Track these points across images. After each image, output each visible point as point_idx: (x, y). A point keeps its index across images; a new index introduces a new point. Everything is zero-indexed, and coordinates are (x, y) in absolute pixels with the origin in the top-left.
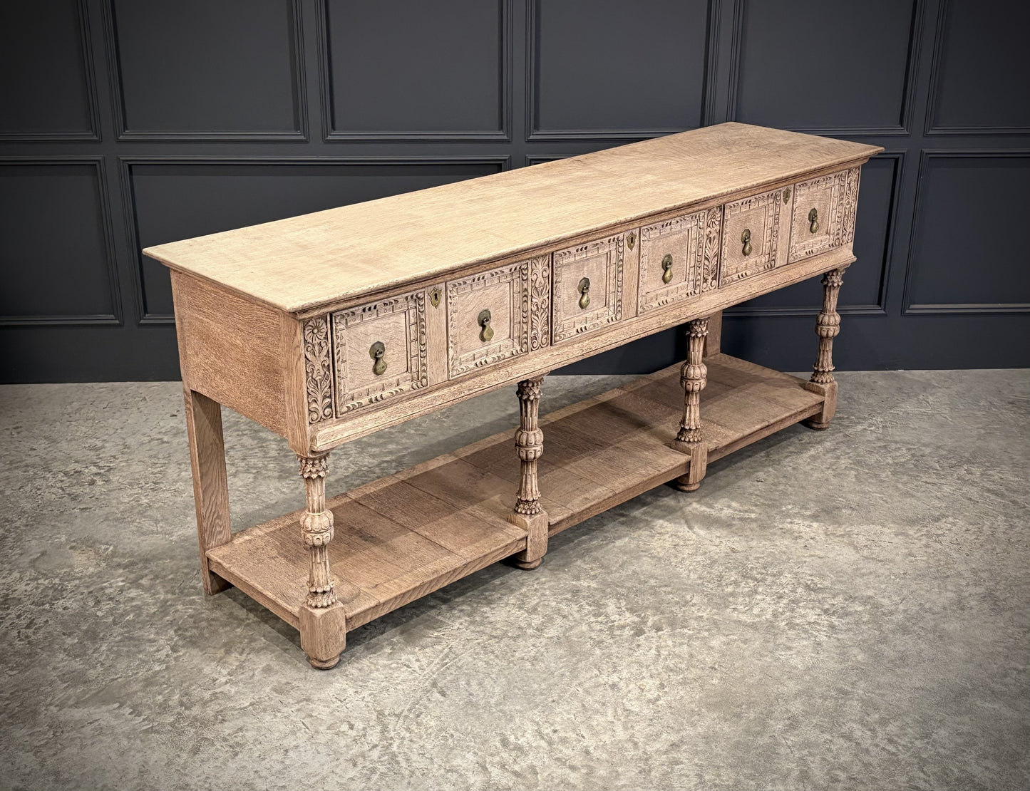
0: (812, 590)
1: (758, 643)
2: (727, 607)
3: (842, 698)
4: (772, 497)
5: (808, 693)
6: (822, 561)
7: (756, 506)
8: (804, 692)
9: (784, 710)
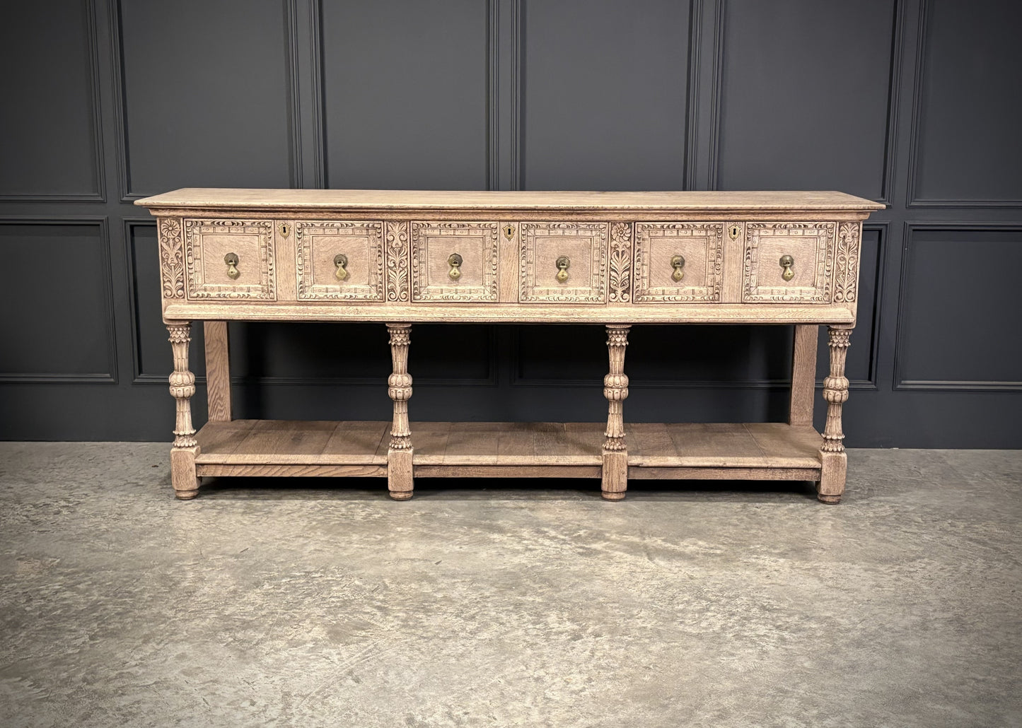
0: (767, 610)
1: (700, 649)
2: (675, 620)
3: (780, 696)
4: (741, 538)
5: (745, 691)
6: (783, 588)
7: (724, 544)
8: (740, 690)
9: (715, 703)
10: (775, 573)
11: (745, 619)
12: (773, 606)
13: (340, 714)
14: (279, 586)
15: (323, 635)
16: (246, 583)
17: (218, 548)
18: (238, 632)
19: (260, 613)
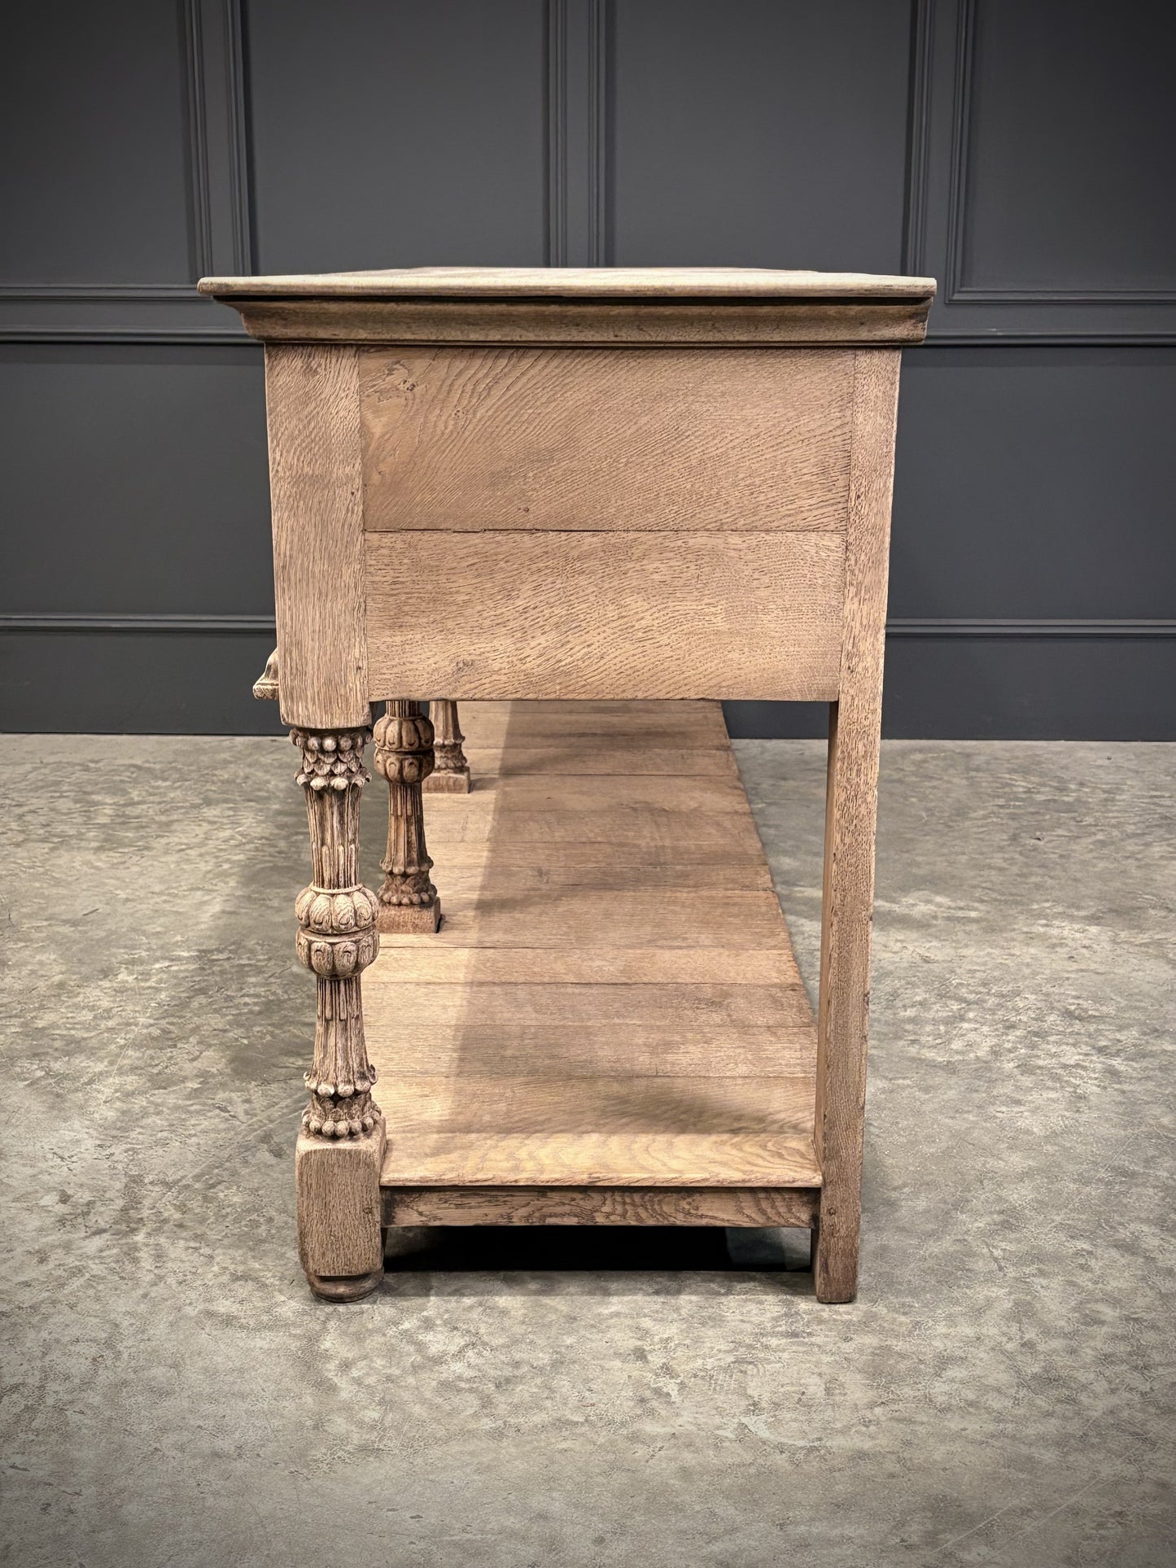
0: (1076, 1018)
1: (953, 1092)
2: (900, 1038)
3: (1121, 1183)
4: (1014, 891)
5: (1050, 1172)
6: (1102, 978)
7: (982, 901)
8: (1040, 1170)
9: (992, 1198)
10: (1084, 951)
11: (1036, 1034)
12: (1086, 1011)
13: (236, 1221)
14: (146, 976)
15: (219, 1067)
16: (84, 970)
17: (43, 909)
18: (56, 1059)
19: (103, 1024)
